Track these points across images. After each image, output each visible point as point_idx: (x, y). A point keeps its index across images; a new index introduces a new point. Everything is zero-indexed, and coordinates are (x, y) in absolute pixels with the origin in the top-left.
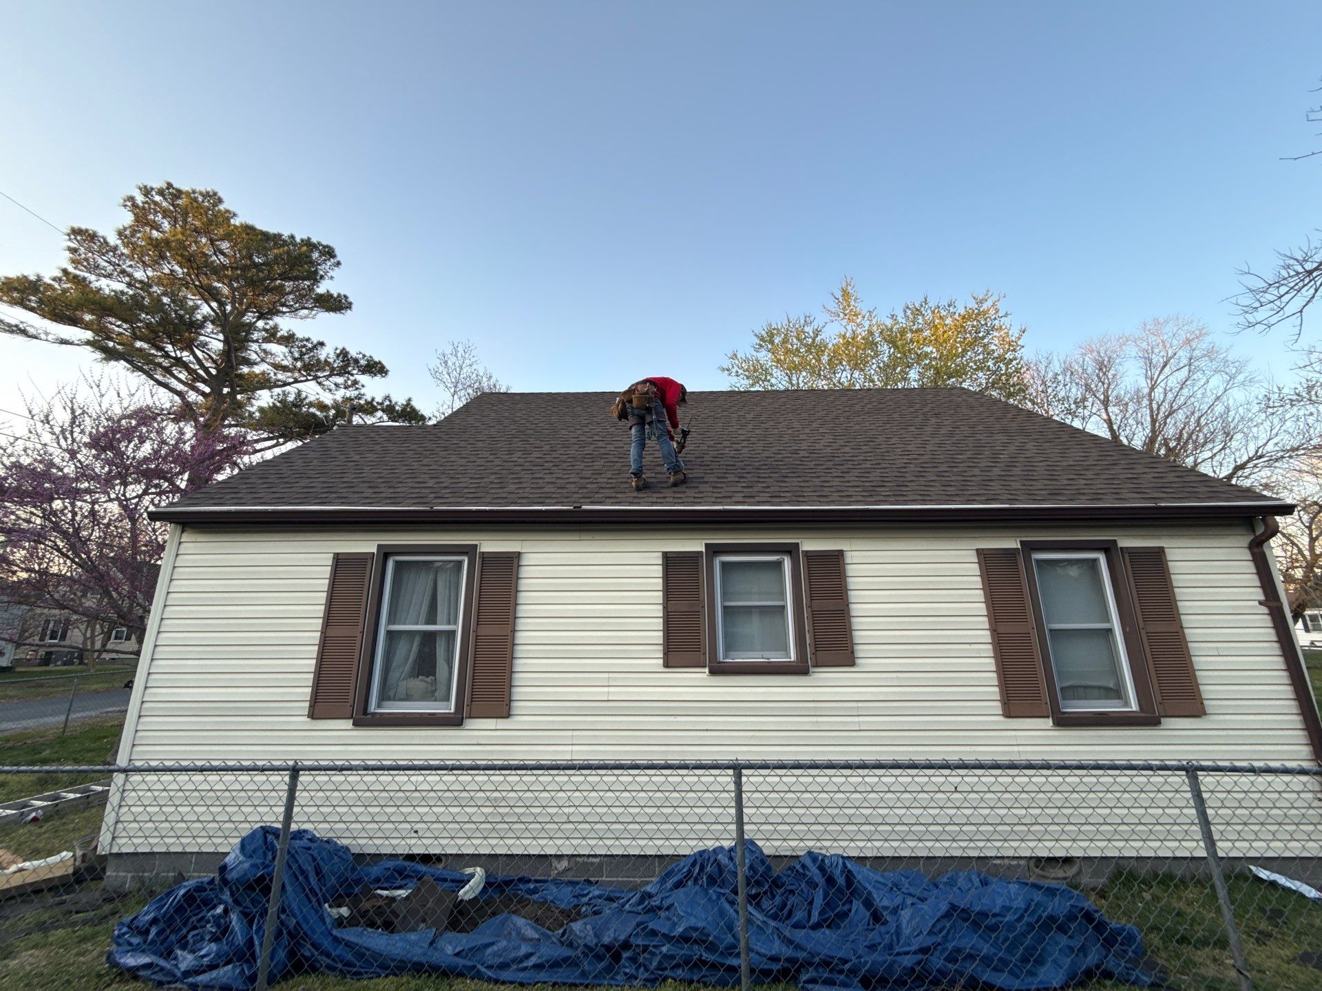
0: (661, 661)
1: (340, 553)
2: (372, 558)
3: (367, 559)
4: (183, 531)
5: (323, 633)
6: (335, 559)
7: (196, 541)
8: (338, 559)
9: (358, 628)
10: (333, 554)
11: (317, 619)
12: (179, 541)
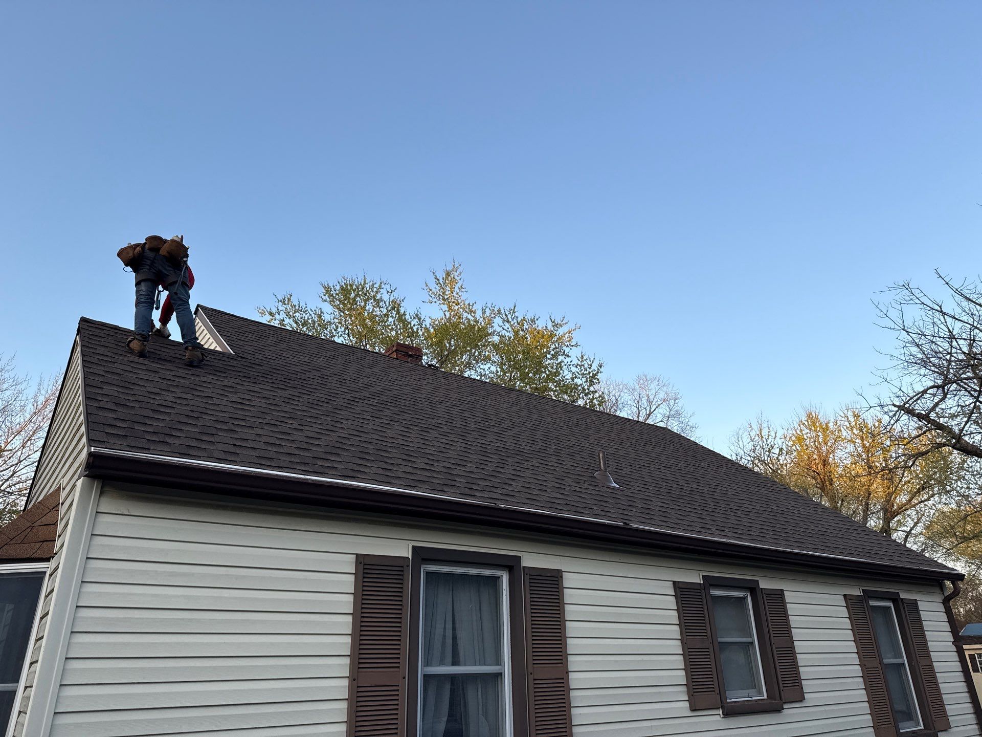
0: (687, 704)
1: (365, 555)
2: (408, 566)
3: (403, 567)
4: (102, 493)
5: (354, 680)
6: (361, 563)
7: (130, 514)
8: (365, 564)
9: (399, 671)
10: (355, 556)
11: (341, 658)
12: (97, 509)
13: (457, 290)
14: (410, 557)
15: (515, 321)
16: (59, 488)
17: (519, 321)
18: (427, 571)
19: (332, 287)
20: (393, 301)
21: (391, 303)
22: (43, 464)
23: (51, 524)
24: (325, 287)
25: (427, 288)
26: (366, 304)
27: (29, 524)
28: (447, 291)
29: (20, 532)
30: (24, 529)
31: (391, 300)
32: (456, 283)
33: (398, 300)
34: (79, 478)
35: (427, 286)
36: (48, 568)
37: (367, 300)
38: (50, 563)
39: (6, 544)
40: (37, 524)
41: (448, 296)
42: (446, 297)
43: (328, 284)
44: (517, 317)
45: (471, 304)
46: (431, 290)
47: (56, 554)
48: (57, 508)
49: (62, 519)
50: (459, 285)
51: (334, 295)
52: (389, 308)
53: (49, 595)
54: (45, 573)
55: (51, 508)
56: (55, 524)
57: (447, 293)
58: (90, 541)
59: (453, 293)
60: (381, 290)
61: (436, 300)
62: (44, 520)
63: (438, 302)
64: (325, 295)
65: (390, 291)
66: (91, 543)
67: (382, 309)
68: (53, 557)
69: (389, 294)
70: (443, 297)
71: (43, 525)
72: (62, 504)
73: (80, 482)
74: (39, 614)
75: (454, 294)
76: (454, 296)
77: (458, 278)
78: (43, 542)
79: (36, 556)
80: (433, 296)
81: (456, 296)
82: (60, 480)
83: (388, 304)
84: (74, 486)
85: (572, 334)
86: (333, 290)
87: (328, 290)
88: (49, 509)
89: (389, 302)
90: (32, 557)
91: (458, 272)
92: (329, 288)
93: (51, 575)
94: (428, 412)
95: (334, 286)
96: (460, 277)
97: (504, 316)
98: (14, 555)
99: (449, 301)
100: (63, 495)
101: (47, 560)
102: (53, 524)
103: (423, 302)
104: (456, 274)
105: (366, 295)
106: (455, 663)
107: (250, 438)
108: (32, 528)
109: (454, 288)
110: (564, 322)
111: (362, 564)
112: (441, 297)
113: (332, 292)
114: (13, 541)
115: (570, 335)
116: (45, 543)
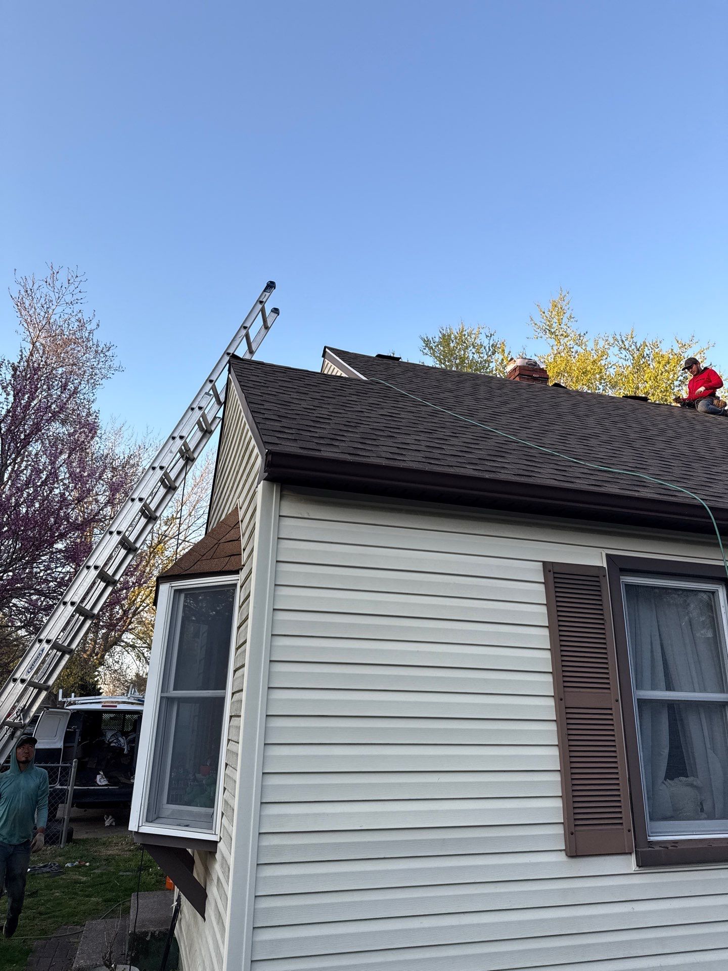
1: (552, 562)
2: (604, 576)
3: (598, 577)
4: (282, 497)
5: (561, 700)
6: (550, 571)
7: (310, 517)
8: (554, 573)
9: (610, 693)
10: (542, 563)
11: (543, 674)
12: (279, 513)
13: (565, 320)
14: (605, 565)
15: (633, 347)
16: (237, 508)
17: (638, 347)
18: (626, 583)
19: (431, 340)
20: (493, 345)
21: (490, 348)
22: (215, 501)
23: (234, 540)
24: (424, 341)
25: (532, 322)
26: (465, 352)
27: (216, 542)
28: (554, 324)
29: (209, 549)
30: (212, 546)
31: (491, 345)
32: (564, 313)
33: (499, 343)
34: (258, 483)
35: (532, 320)
36: (238, 580)
37: (467, 348)
38: (240, 575)
39: (199, 560)
40: (222, 541)
41: (555, 329)
42: (553, 330)
43: (427, 337)
44: (636, 343)
45: (582, 335)
46: (536, 324)
47: (244, 565)
48: (237, 526)
49: (244, 535)
50: (567, 315)
51: (434, 348)
52: (489, 354)
53: (242, 605)
54: (235, 585)
55: (232, 526)
56: (238, 540)
57: (554, 325)
58: (277, 545)
59: (560, 325)
60: (480, 335)
61: (543, 336)
62: (228, 537)
63: (545, 337)
64: (425, 349)
65: (490, 335)
66: (279, 546)
67: (482, 355)
68: (242, 569)
69: (488, 338)
70: (549, 331)
71: (227, 542)
72: (242, 521)
73: (260, 486)
74: (235, 624)
75: (562, 326)
76: (561, 328)
77: (566, 308)
78: (231, 556)
79: (226, 569)
80: (539, 331)
81: (565, 327)
82: (236, 501)
83: (488, 350)
84: (255, 493)
85: (704, 353)
86: (432, 342)
87: (427, 343)
88: (230, 527)
89: (489, 347)
90: (223, 570)
91: (566, 301)
92: (428, 341)
93: (241, 587)
94: (578, 424)
95: (432, 338)
96: (568, 306)
97: (621, 343)
98: (207, 569)
99: (556, 334)
100: (241, 513)
101: (237, 572)
102: (236, 540)
103: (528, 338)
104: (565, 303)
105: (465, 343)
106: (669, 687)
107: (411, 443)
108: (218, 544)
109: (562, 319)
110: (694, 341)
111: (552, 573)
112: (548, 331)
113: (431, 345)
114: (205, 557)
115: (702, 355)
116: (232, 557)
